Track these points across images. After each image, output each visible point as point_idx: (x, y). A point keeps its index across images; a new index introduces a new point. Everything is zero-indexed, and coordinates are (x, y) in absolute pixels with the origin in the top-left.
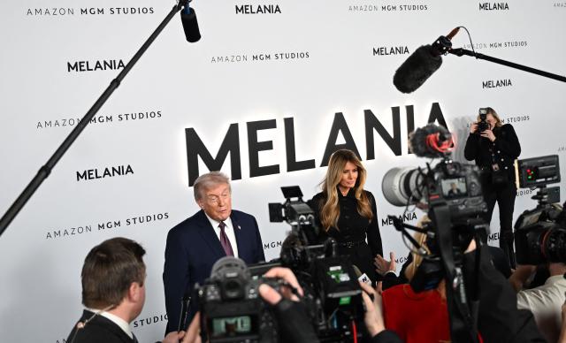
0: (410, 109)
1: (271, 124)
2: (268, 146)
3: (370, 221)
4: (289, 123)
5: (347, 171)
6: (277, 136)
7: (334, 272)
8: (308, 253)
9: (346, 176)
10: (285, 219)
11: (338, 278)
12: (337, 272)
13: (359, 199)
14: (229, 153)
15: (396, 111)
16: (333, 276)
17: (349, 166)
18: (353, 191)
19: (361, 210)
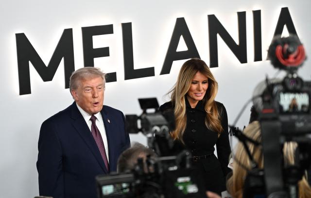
0: (257, 15)
1: (107, 30)
2: (105, 52)
3: (219, 135)
4: (127, 29)
5: (196, 82)
6: (114, 42)
7: (181, 183)
8: (160, 165)
9: (194, 87)
10: (141, 130)
11: (185, 189)
12: (185, 183)
13: (208, 112)
14: (63, 59)
15: (242, 16)
16: (181, 188)
17: (199, 77)
18: (202, 104)
19: (209, 123)
